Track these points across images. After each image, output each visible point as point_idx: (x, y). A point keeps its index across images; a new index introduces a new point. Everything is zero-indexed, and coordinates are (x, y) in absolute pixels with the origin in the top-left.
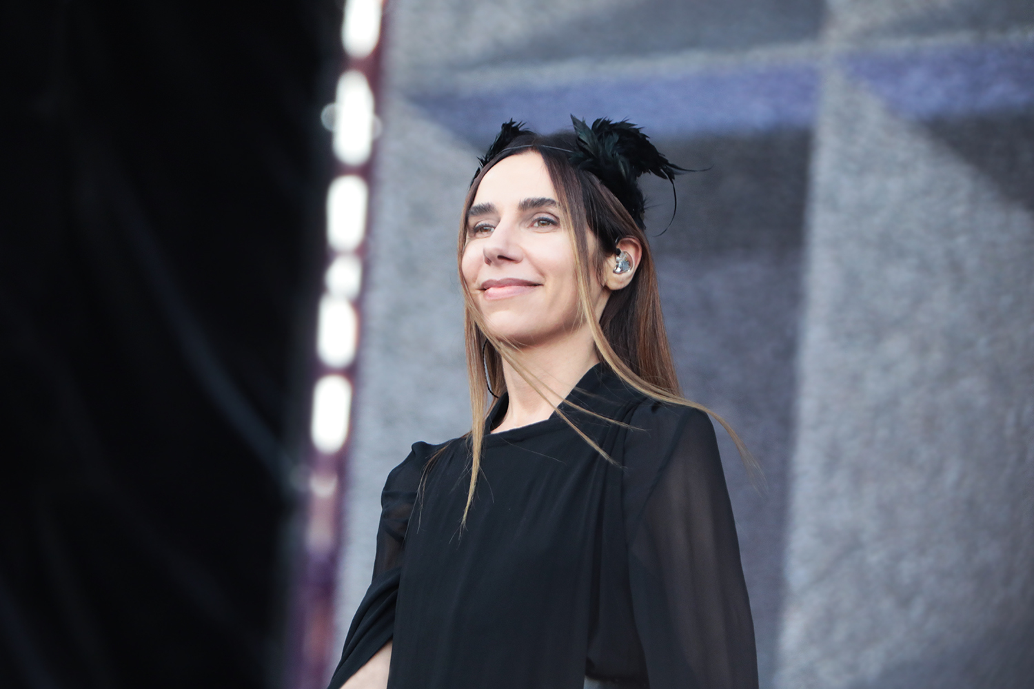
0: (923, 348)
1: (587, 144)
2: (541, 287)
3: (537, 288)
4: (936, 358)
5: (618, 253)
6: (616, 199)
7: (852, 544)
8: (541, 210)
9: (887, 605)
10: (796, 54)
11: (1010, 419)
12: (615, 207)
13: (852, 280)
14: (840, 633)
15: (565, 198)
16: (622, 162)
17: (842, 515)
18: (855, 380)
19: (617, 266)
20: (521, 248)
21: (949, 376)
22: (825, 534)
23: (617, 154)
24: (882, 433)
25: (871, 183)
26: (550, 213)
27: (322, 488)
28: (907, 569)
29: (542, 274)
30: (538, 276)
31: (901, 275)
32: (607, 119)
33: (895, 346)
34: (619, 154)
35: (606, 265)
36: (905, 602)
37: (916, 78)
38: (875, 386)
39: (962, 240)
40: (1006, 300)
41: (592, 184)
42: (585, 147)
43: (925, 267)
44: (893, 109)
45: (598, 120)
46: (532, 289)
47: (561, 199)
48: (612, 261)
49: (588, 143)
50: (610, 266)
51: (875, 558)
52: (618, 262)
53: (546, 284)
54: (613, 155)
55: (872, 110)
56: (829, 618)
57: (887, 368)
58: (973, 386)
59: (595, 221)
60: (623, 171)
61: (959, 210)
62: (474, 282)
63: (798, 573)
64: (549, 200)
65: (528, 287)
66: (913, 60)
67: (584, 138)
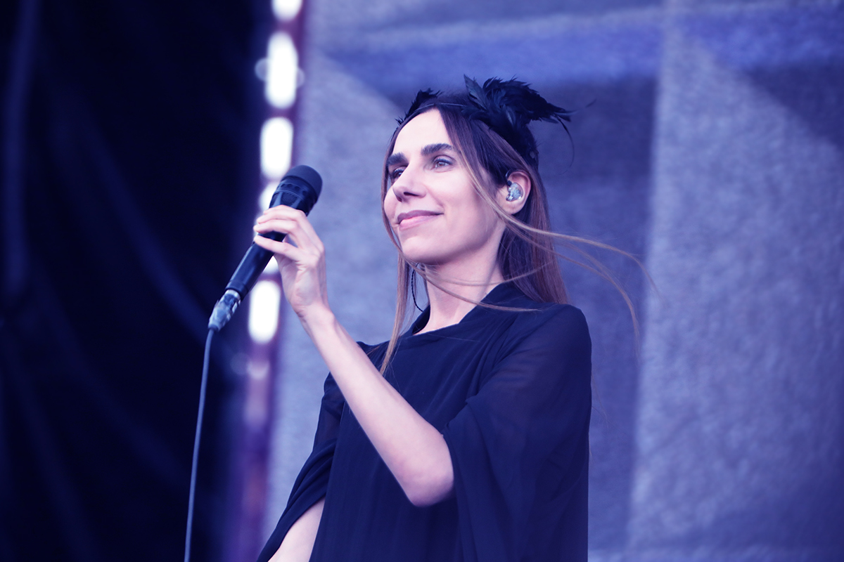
0: (748, 257)
1: (476, 98)
2: (442, 216)
3: (439, 216)
4: (758, 265)
5: (509, 185)
6: (505, 141)
7: (690, 416)
8: (439, 154)
9: (718, 465)
10: (642, 17)
11: (819, 314)
12: (503, 148)
13: (689, 201)
14: (681, 488)
15: (458, 142)
16: (509, 112)
17: (681, 392)
18: (693, 281)
19: (509, 195)
20: (425, 186)
21: (769, 278)
22: (667, 408)
23: (504, 106)
24: (714, 326)
25: (704, 122)
26: (446, 156)
27: (257, 372)
28: (735, 436)
29: (441, 205)
30: (438, 206)
31: (729, 196)
32: (497, 79)
33: (724, 254)
34: (507, 105)
35: (498, 195)
36: (733, 464)
37: (741, 36)
38: (708, 287)
39: (778, 168)
40: (815, 217)
41: (481, 130)
42: (475, 101)
43: (748, 190)
44: (722, 61)
45: (489, 80)
46: (435, 217)
47: (454, 144)
48: (504, 192)
49: (478, 98)
50: (502, 195)
51: (709, 427)
52: (510, 192)
53: (445, 213)
54: (500, 107)
55: (705, 63)
56: (672, 476)
57: (718, 272)
58: (788, 287)
59: (485, 160)
60: (510, 119)
61: (776, 144)
62: (393, 217)
63: (646, 440)
64: (444, 145)
65: (432, 216)
66: (738, 21)
67: (474, 94)
